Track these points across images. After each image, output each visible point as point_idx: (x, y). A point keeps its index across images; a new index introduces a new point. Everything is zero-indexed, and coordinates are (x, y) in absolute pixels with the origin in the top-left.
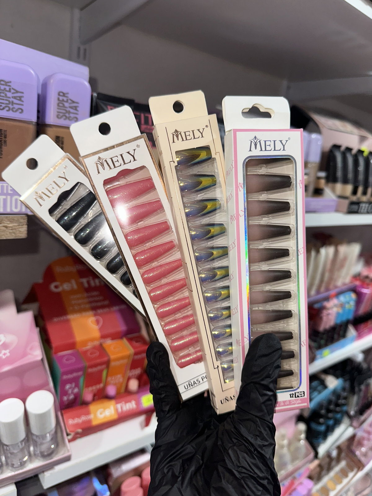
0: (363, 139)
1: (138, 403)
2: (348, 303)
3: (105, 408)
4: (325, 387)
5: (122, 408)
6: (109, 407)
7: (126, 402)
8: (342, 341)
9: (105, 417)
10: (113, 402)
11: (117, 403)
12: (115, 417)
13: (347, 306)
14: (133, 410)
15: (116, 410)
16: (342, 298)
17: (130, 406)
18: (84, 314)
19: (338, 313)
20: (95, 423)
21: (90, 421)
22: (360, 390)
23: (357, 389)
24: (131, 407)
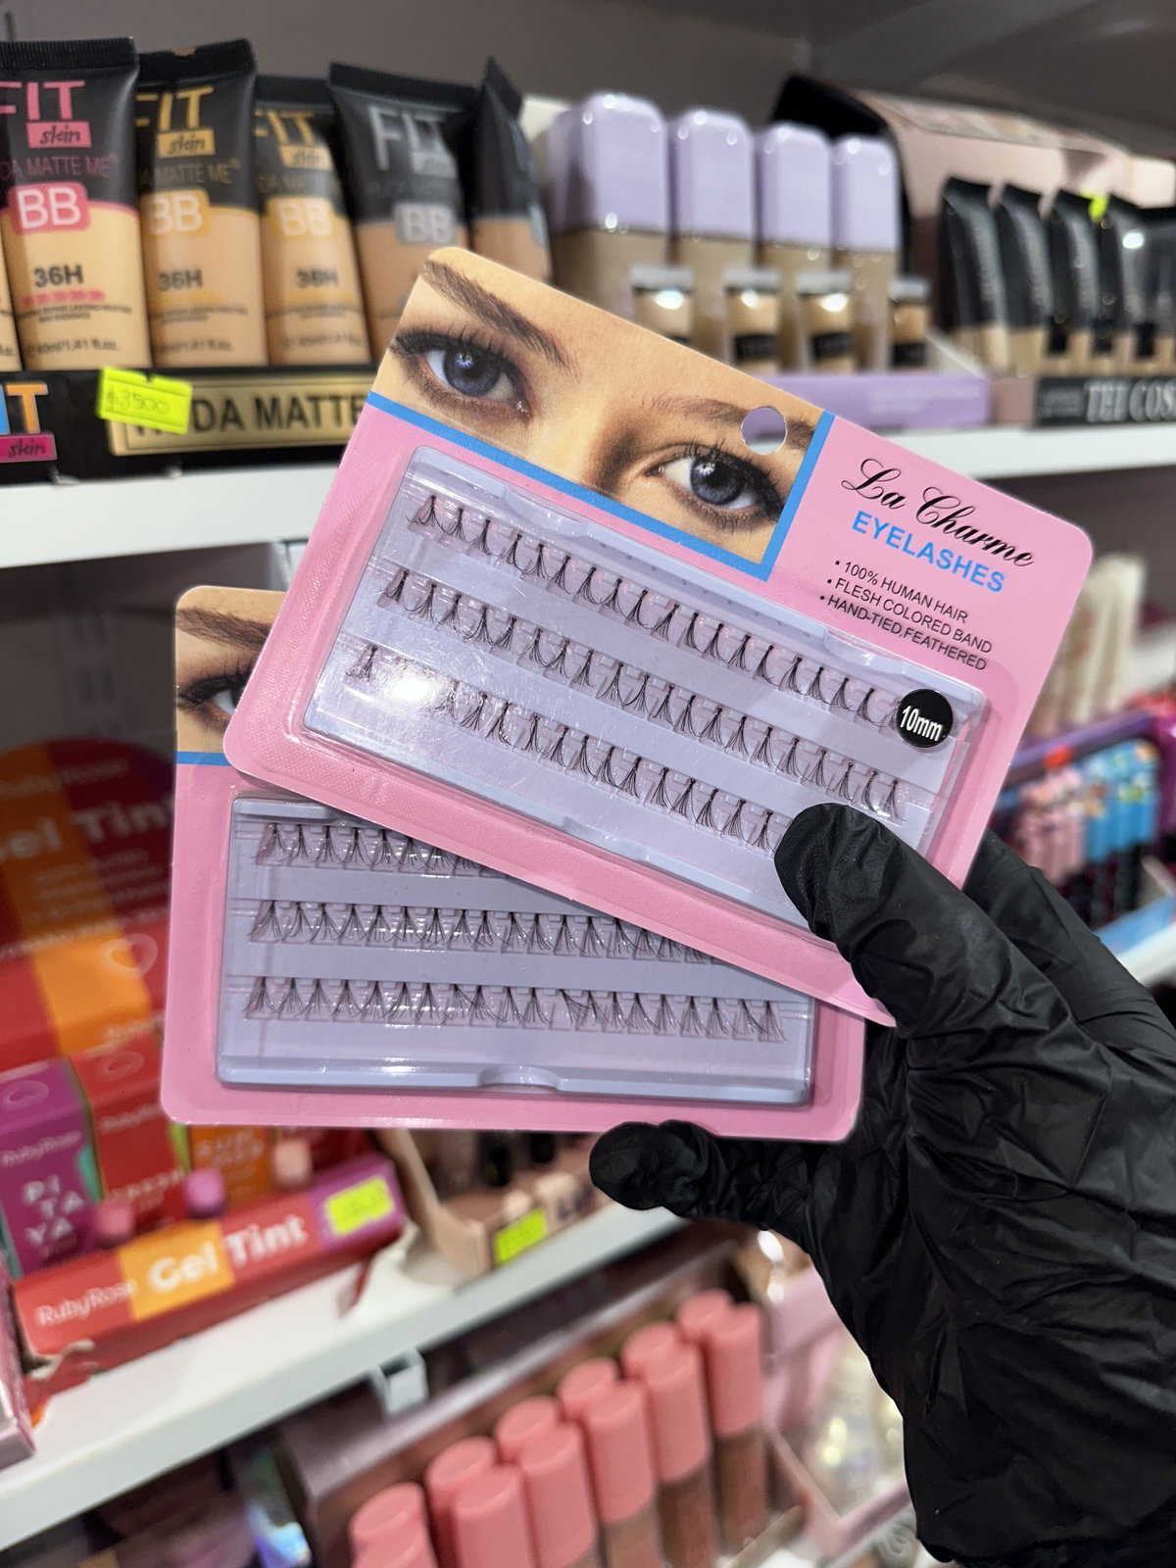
1: (314, 1223)
2: (1127, 780)
3: (179, 1256)
5: (247, 1247)
6: (196, 1251)
7: (264, 1226)
9: (183, 1286)
10: (212, 1230)
11: (227, 1232)
12: (224, 1280)
13: (1123, 793)
14: (292, 1250)
15: (228, 1255)
16: (1098, 767)
17: (284, 1235)
18: (85, 932)
19: (1089, 822)
20: (142, 1311)
21: (123, 1306)
24: (286, 1240)
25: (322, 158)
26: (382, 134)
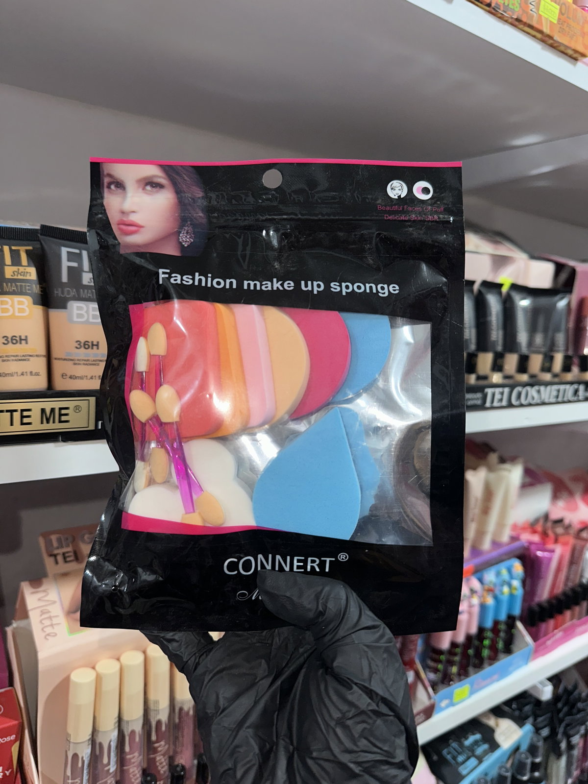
0: (500, 262)
2: (508, 583)
4: (494, 746)
8: (504, 661)
13: (505, 590)
16: (490, 576)
19: (483, 607)
22: (570, 747)
23: (563, 745)
25: (32, 273)
26: (65, 264)
